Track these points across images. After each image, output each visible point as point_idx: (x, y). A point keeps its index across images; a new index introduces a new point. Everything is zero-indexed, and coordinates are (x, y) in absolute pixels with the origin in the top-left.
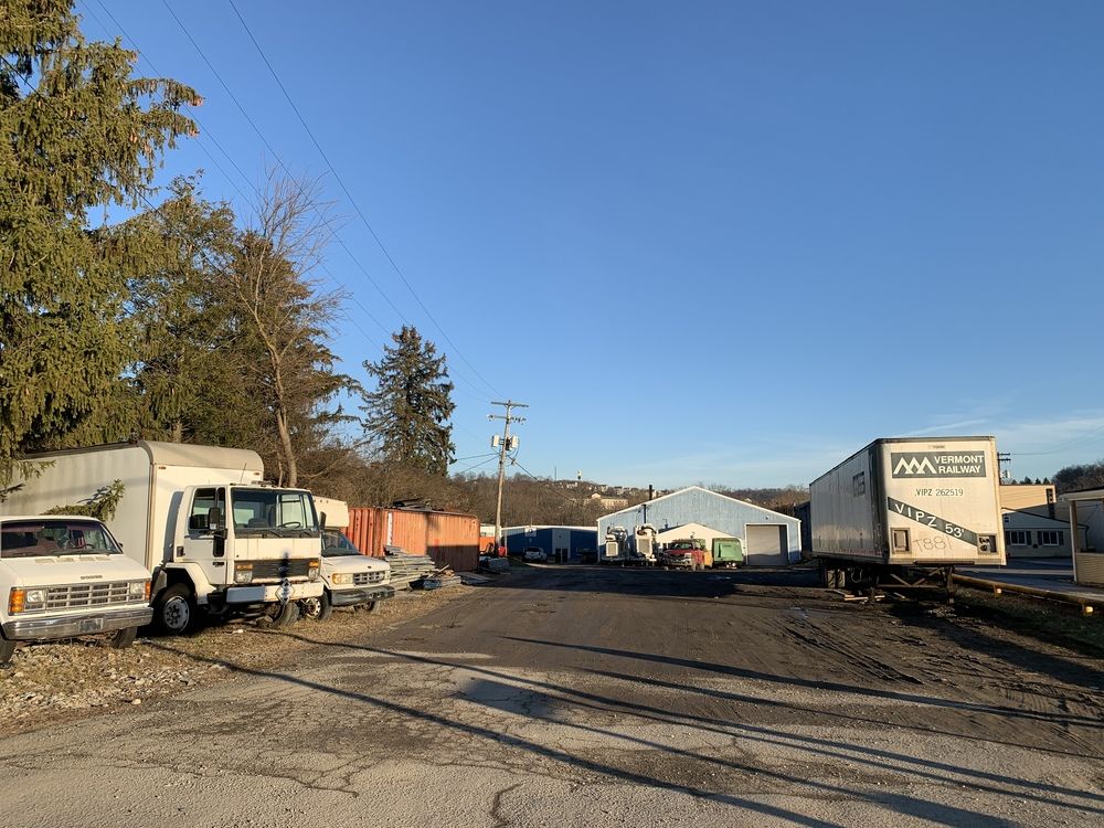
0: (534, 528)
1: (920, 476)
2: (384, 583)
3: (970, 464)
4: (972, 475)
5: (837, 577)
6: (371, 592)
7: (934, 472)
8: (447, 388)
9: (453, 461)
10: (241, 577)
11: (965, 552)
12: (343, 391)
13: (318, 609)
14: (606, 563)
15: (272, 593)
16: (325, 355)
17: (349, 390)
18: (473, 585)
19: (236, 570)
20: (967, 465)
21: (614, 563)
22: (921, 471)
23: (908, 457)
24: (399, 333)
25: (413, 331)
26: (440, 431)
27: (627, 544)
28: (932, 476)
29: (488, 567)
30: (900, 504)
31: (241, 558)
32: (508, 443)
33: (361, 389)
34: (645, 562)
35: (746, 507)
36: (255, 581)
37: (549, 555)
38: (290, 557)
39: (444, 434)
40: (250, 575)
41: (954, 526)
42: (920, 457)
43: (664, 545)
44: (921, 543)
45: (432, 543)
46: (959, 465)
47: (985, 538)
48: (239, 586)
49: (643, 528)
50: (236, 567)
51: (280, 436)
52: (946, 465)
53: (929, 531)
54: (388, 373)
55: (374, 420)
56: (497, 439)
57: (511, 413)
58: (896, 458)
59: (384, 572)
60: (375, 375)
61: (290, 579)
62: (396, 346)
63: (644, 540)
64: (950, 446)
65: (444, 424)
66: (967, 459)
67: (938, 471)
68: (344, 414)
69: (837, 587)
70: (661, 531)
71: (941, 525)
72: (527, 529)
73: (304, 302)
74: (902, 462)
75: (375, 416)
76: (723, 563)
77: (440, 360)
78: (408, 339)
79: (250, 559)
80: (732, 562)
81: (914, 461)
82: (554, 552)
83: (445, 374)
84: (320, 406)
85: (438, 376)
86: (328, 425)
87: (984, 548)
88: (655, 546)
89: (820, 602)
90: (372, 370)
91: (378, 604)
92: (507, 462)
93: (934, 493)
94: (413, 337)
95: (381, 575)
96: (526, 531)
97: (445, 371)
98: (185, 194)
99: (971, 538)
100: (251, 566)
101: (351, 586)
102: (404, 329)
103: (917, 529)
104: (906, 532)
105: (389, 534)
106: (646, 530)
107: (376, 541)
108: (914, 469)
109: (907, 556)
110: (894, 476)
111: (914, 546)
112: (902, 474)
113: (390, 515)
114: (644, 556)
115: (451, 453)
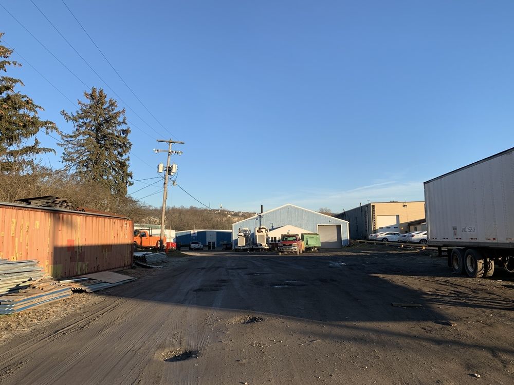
0: (196, 231)
8: (126, 132)
9: (131, 184)
12: (42, 130)
14: (238, 250)
17: (47, 129)
21: (244, 250)
24: (90, 92)
25: (101, 92)
26: (121, 163)
27: (251, 239)
32: (170, 169)
33: (57, 130)
34: (262, 249)
37: (205, 246)
39: (123, 165)
43: (272, 238)
45: (63, 242)
55: (70, 153)
56: (161, 166)
57: (171, 147)
60: (70, 122)
62: (88, 102)
63: (261, 236)
65: (125, 157)
68: (40, 146)
70: (270, 230)
75: (70, 150)
76: (311, 249)
77: (120, 112)
78: (97, 98)
80: (315, 247)
82: (207, 244)
83: (124, 122)
85: (119, 124)
88: (268, 239)
90: (68, 117)
92: (169, 183)
94: (101, 96)
96: (192, 232)
97: (125, 119)
102: (94, 90)
106: (262, 230)
114: (261, 245)
115: (130, 179)
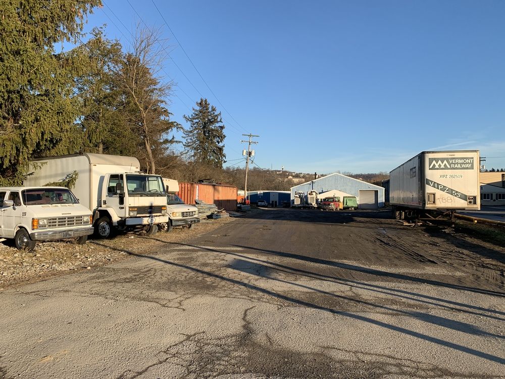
0: (262, 192)
1: (442, 169)
2: (195, 216)
3: (467, 163)
4: (467, 168)
5: (400, 214)
6: (189, 220)
7: (449, 167)
8: (222, 128)
9: (225, 162)
10: (132, 214)
11: (461, 204)
12: (175, 129)
13: (167, 228)
14: (294, 207)
15: (146, 221)
16: (166, 112)
17: (177, 128)
18: (235, 217)
19: (129, 211)
20: (465, 164)
21: (299, 207)
22: (442, 166)
23: (437, 160)
24: (199, 102)
25: (206, 101)
26: (219, 148)
27: (304, 199)
28: (448, 169)
29: (241, 209)
30: (432, 182)
31: (131, 206)
32: (250, 154)
33: (182, 128)
34: (312, 207)
35: (359, 182)
36: (138, 215)
37: (269, 204)
38: (153, 205)
39: (221, 149)
40: (136, 213)
41: (457, 192)
42: (442, 160)
43: (321, 199)
44: (441, 200)
45: (216, 199)
46: (461, 164)
47: (471, 198)
48: (131, 218)
49: (311, 192)
50: (129, 209)
51: (147, 150)
52: (455, 164)
53: (445, 194)
54: (195, 121)
55: (189, 143)
56: (245, 151)
57: (251, 139)
58: (431, 160)
59: (195, 212)
60: (189, 122)
61: (153, 215)
62: (198, 108)
63: (312, 197)
64: (457, 155)
65: (221, 145)
66: (465, 161)
67: (451, 166)
68: (175, 140)
69: (400, 219)
70: (320, 193)
71: (451, 192)
72: (259, 192)
73: (155, 87)
74: (434, 162)
75: (189, 141)
76: (348, 208)
77: (218, 115)
78: (203, 104)
79: (135, 206)
80: (352, 207)
81: (440, 162)
82: (271, 203)
83: (221, 121)
84: (165, 136)
85: (217, 122)
86: (168, 145)
87: (470, 202)
88: (317, 200)
89: (392, 226)
90: (187, 119)
91: (193, 226)
92: (250, 162)
93: (448, 177)
94: (206, 104)
95: (194, 213)
96: (258, 193)
97: (221, 120)
98: (98, 36)
99: (464, 197)
100: (136, 209)
101: (181, 218)
102: (201, 100)
103: (439, 193)
104: (434, 194)
105: (197, 195)
106: (313, 193)
107: (191, 198)
108: (440, 165)
109: (434, 205)
110: (430, 169)
111: (437, 201)
112: (434, 168)
113: (197, 186)
114: (312, 204)
115: (224, 158)
